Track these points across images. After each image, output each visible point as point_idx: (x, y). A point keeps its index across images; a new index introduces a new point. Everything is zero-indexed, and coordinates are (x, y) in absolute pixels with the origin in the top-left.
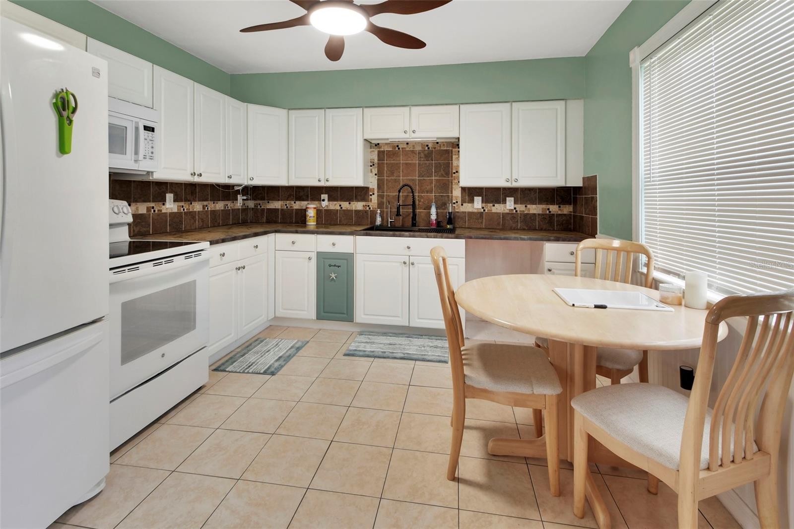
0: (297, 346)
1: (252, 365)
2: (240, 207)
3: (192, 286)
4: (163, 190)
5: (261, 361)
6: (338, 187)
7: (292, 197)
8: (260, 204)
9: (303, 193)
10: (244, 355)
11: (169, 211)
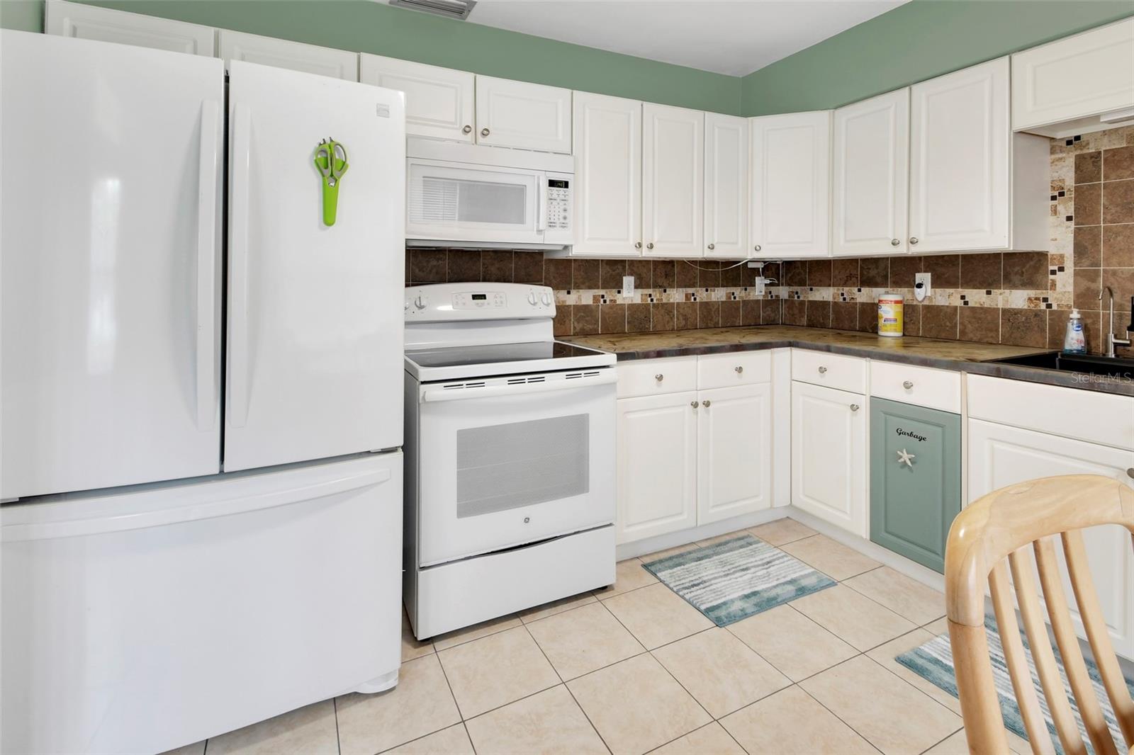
0: (804, 583)
1: (698, 585)
2: (761, 298)
3: (581, 423)
4: (617, 271)
5: (719, 585)
6: (958, 256)
7: (854, 279)
8: (797, 293)
9: (876, 271)
10: (700, 559)
11: (628, 302)
